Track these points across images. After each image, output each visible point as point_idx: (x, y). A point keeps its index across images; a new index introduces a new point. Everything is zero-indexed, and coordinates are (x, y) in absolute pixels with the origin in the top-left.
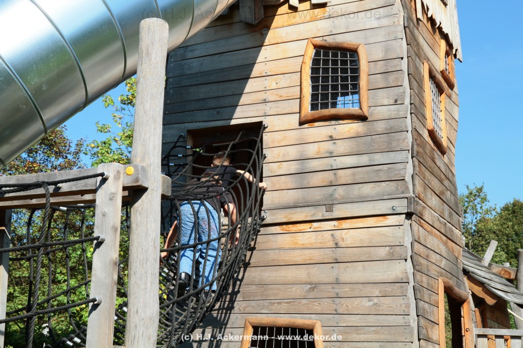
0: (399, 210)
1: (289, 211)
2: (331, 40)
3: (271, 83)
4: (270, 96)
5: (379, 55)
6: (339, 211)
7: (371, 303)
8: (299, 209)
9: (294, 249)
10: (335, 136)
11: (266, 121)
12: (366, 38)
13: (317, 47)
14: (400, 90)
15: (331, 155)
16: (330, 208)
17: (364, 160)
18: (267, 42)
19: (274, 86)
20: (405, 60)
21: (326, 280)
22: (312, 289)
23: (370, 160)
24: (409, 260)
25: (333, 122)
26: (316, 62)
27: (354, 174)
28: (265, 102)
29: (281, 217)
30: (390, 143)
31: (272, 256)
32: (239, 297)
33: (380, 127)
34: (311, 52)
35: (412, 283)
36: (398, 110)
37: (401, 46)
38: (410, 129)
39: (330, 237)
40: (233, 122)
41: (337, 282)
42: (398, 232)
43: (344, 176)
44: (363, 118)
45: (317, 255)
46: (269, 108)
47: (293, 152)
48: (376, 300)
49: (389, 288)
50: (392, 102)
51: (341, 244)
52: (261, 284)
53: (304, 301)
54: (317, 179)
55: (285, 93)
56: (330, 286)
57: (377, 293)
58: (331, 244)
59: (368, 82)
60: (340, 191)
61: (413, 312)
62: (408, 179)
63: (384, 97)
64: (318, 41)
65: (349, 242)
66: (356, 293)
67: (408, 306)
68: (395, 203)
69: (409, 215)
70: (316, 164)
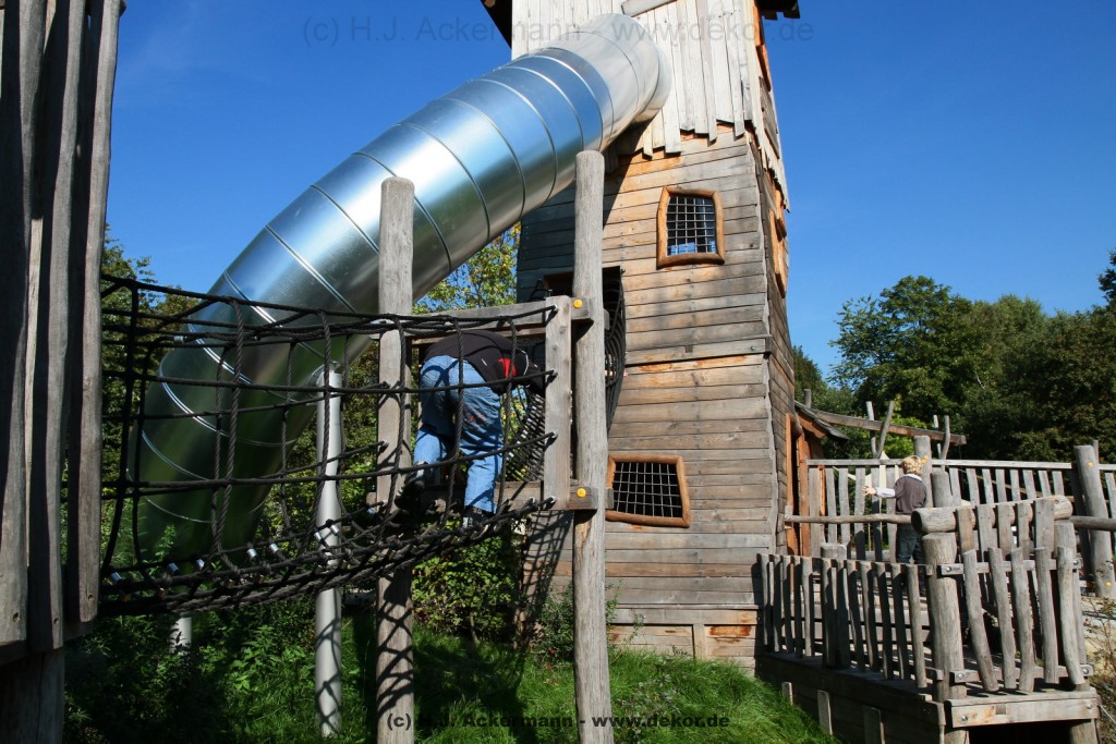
0: (758, 350)
1: (648, 352)
2: (685, 187)
3: (627, 229)
4: (626, 242)
5: (733, 201)
6: (699, 351)
7: (731, 439)
8: (659, 351)
9: (655, 388)
10: (692, 280)
11: (623, 266)
12: (720, 185)
13: (673, 195)
14: (756, 235)
15: (689, 298)
16: (689, 349)
17: (722, 302)
18: (622, 189)
19: (630, 232)
20: (759, 207)
21: (687, 418)
22: (674, 426)
23: (728, 302)
24: (768, 397)
25: (690, 266)
26: (671, 208)
27: (712, 316)
28: (621, 247)
29: (641, 358)
30: (746, 286)
31: (633, 395)
33: (737, 270)
34: (667, 199)
35: (770, 419)
36: (754, 254)
37: (754, 193)
38: (765, 272)
39: (690, 377)
41: (698, 420)
42: (758, 370)
43: (703, 318)
44: (719, 262)
45: (677, 394)
46: (624, 253)
47: (651, 295)
48: (736, 435)
49: (748, 424)
50: (747, 246)
51: (701, 383)
53: (666, 438)
54: (676, 321)
55: (641, 239)
56: (691, 424)
57: (737, 429)
58: (691, 383)
59: (724, 228)
60: (699, 333)
61: (772, 446)
62: (765, 320)
63: (740, 243)
64: (673, 188)
65: (709, 381)
66: (717, 429)
67: (767, 440)
68: (753, 343)
69: (767, 355)
70: (673, 307)
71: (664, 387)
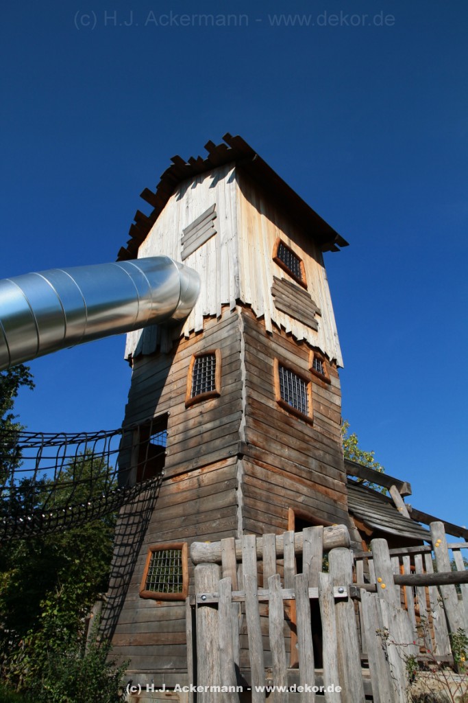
0: (233, 453)
1: (176, 467)
2: (204, 351)
3: (174, 387)
4: (173, 395)
5: (227, 353)
6: (200, 461)
7: (214, 524)
8: (181, 465)
9: (179, 493)
10: (204, 411)
11: (170, 411)
12: (221, 345)
13: (197, 357)
14: (238, 372)
15: (200, 424)
16: (197, 460)
17: (217, 423)
18: (174, 362)
20: (242, 353)
21: (192, 512)
22: (185, 520)
23: (220, 423)
24: (239, 489)
25: (203, 402)
26: (196, 367)
27: (211, 434)
28: (170, 398)
29: (172, 472)
30: (231, 408)
31: (167, 500)
32: (148, 532)
33: (228, 398)
34: (194, 361)
35: (241, 506)
36: (237, 385)
37: (239, 344)
38: (244, 397)
39: (197, 481)
40: (155, 415)
41: (198, 512)
42: (233, 469)
43: (206, 436)
44: (216, 396)
45: (189, 495)
46: (171, 402)
47: (181, 427)
48: (218, 522)
49: (226, 511)
50: (233, 381)
51: (202, 484)
52: (160, 521)
53: (180, 529)
54: (192, 443)
55: (179, 391)
56: (194, 516)
57: (219, 516)
58: (197, 485)
59: (221, 372)
60: (204, 447)
62: (241, 431)
63: (229, 380)
64: (197, 353)
65: (206, 482)
66: (208, 518)
68: (232, 449)
69: (239, 456)
70: (192, 432)
71: (184, 491)
